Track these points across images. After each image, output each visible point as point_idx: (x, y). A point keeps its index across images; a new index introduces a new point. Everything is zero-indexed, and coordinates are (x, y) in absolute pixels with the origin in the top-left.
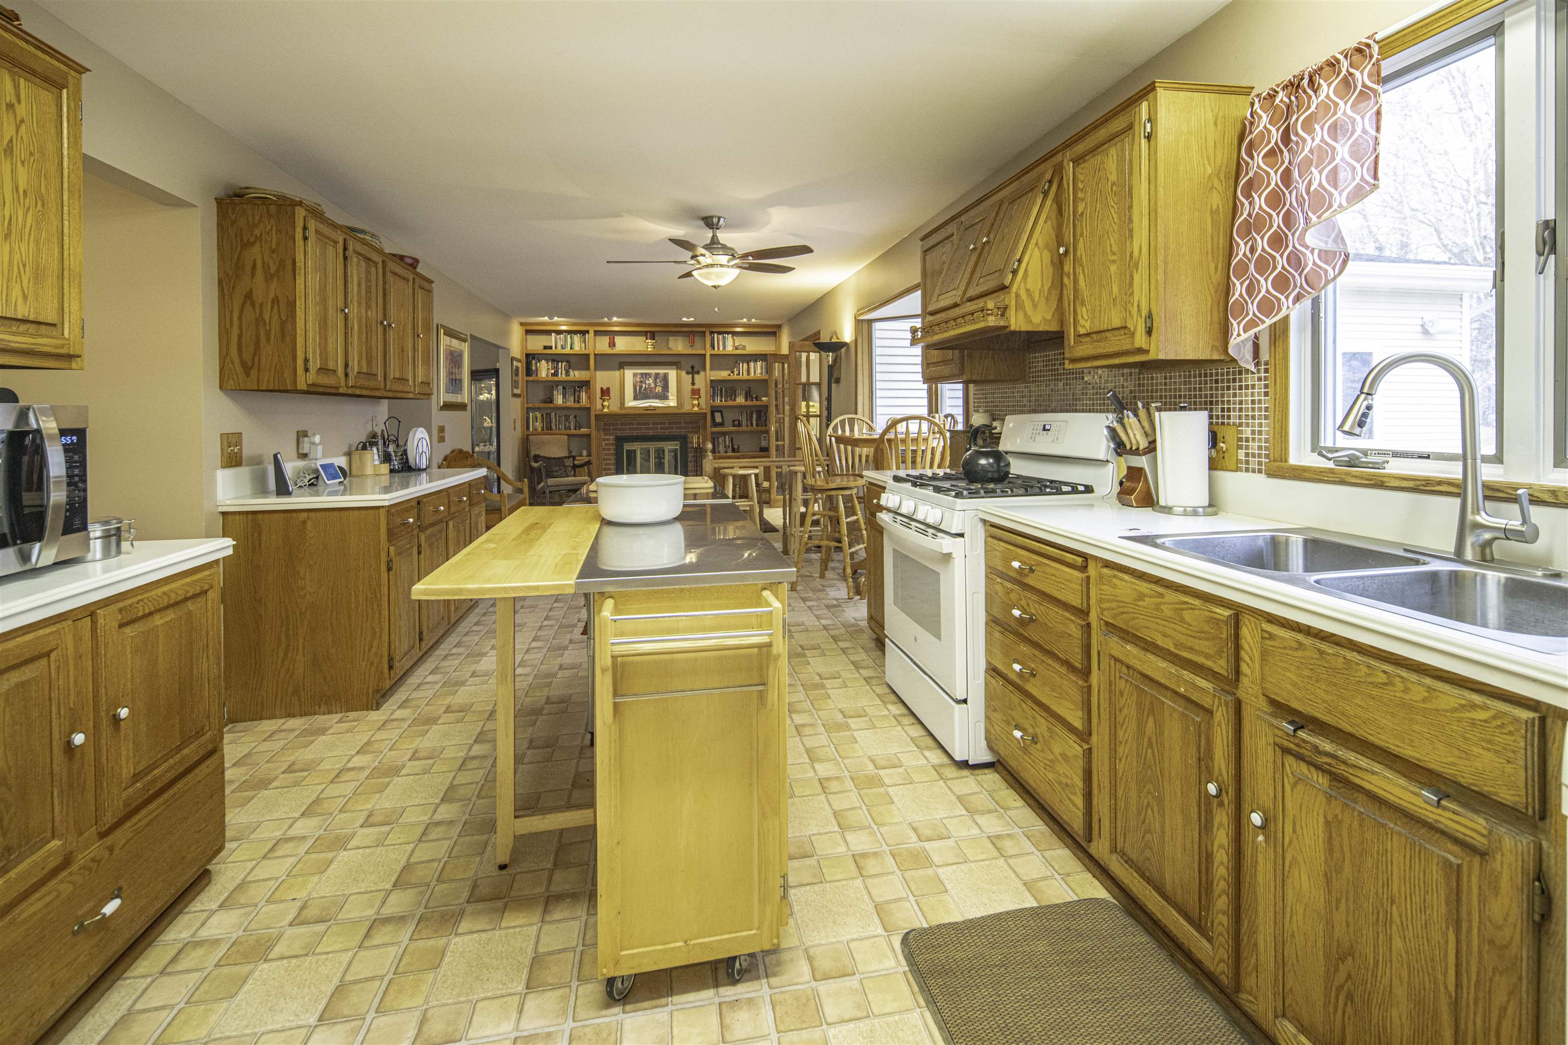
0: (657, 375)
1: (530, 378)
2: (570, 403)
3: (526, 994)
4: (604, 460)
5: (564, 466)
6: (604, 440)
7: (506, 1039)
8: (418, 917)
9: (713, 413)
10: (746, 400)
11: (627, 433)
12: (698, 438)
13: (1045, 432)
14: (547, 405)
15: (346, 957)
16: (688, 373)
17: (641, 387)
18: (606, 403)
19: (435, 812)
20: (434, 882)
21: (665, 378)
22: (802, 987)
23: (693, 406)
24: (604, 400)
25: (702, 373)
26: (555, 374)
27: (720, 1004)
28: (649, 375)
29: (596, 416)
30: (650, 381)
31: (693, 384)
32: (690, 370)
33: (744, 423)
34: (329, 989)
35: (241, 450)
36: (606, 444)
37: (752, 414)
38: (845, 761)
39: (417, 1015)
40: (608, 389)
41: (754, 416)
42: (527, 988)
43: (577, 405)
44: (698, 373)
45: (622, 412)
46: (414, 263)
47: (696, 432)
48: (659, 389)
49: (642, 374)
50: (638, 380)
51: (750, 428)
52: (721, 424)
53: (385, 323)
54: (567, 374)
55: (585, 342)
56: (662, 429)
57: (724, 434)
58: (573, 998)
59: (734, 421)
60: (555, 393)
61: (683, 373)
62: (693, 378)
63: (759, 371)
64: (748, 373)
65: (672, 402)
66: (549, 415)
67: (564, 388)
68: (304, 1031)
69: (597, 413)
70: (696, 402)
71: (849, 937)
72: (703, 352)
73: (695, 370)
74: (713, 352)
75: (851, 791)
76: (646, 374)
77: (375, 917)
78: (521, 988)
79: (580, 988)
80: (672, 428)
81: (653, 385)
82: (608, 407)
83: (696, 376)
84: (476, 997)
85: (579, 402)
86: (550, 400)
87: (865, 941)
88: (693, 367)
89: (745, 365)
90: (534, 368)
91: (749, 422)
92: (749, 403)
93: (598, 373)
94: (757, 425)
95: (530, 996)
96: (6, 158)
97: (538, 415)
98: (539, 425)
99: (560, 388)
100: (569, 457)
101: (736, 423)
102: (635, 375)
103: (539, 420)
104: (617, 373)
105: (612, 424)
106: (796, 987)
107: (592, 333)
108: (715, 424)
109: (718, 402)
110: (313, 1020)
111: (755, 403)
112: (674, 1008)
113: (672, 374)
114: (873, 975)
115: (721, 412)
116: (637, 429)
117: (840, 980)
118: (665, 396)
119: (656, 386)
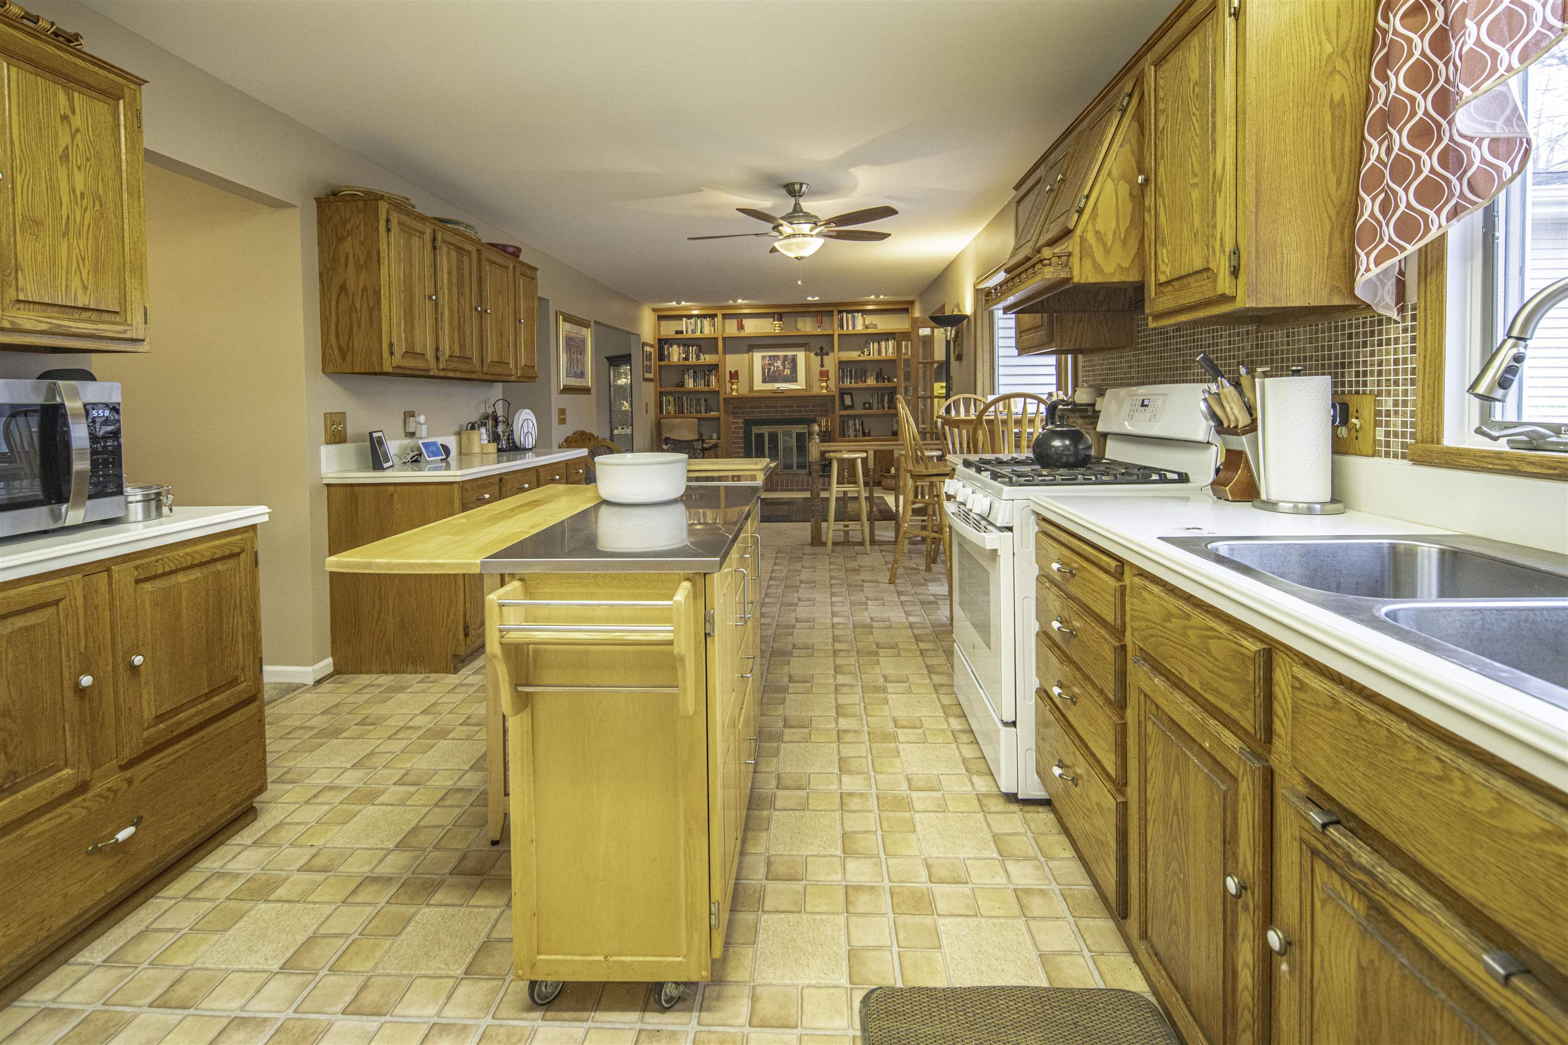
0: (785, 357)
1: (663, 363)
2: (701, 387)
3: (462, 979)
4: (733, 443)
5: (694, 449)
6: (733, 423)
7: (425, 1023)
8: (402, 881)
9: (842, 395)
10: (877, 381)
11: (756, 416)
12: (827, 421)
13: (1143, 408)
14: (678, 389)
15: (328, 910)
16: (816, 354)
17: (769, 370)
18: (734, 387)
19: (461, 778)
20: (431, 848)
21: (794, 360)
22: (733, 1030)
23: (822, 388)
24: (732, 383)
25: (831, 354)
26: (686, 359)
27: (640, 1031)
28: (777, 357)
29: (724, 399)
30: (779, 363)
31: (822, 366)
32: (819, 351)
33: (875, 405)
34: (301, 938)
35: (345, 428)
36: (735, 428)
37: (883, 395)
38: (877, 777)
39: (361, 979)
40: (737, 372)
41: (886, 398)
42: (466, 973)
43: (706, 389)
44: (827, 354)
45: (752, 395)
46: (515, 253)
47: (826, 416)
48: (787, 372)
49: (770, 357)
50: (767, 362)
51: (880, 411)
52: (851, 407)
53: (479, 309)
54: (698, 358)
55: (714, 325)
56: (790, 412)
57: (854, 417)
58: (502, 993)
59: (864, 404)
60: (686, 377)
61: (812, 354)
62: (822, 359)
63: (890, 351)
64: (880, 353)
65: (799, 386)
66: (680, 399)
67: (695, 372)
68: (265, 975)
69: (725, 396)
70: (824, 384)
71: (806, 982)
72: (830, 332)
73: (824, 351)
74: (842, 332)
75: (871, 811)
76: (775, 357)
77: (369, 874)
78: (459, 972)
79: (512, 984)
80: (801, 411)
81: (781, 368)
82: (737, 391)
83: (825, 357)
84: (418, 972)
85: (708, 385)
86: (682, 384)
87: (822, 991)
88: (821, 349)
89: (876, 345)
90: (666, 353)
91: (880, 405)
92: (881, 385)
93: (727, 356)
94: (889, 408)
95: (465, 982)
96: (61, 164)
97: (671, 399)
98: (671, 408)
99: (691, 372)
100: (697, 440)
101: (867, 405)
102: (763, 358)
103: (672, 404)
104: (746, 356)
105: (740, 408)
106: (727, 1029)
107: (720, 317)
108: (844, 407)
109: (847, 383)
110: (275, 967)
111: (886, 384)
112: (593, 1025)
113: (801, 356)
114: (816, 1032)
115: (851, 394)
116: (765, 412)
117: (777, 1030)
118: (793, 379)
119: (784, 368)
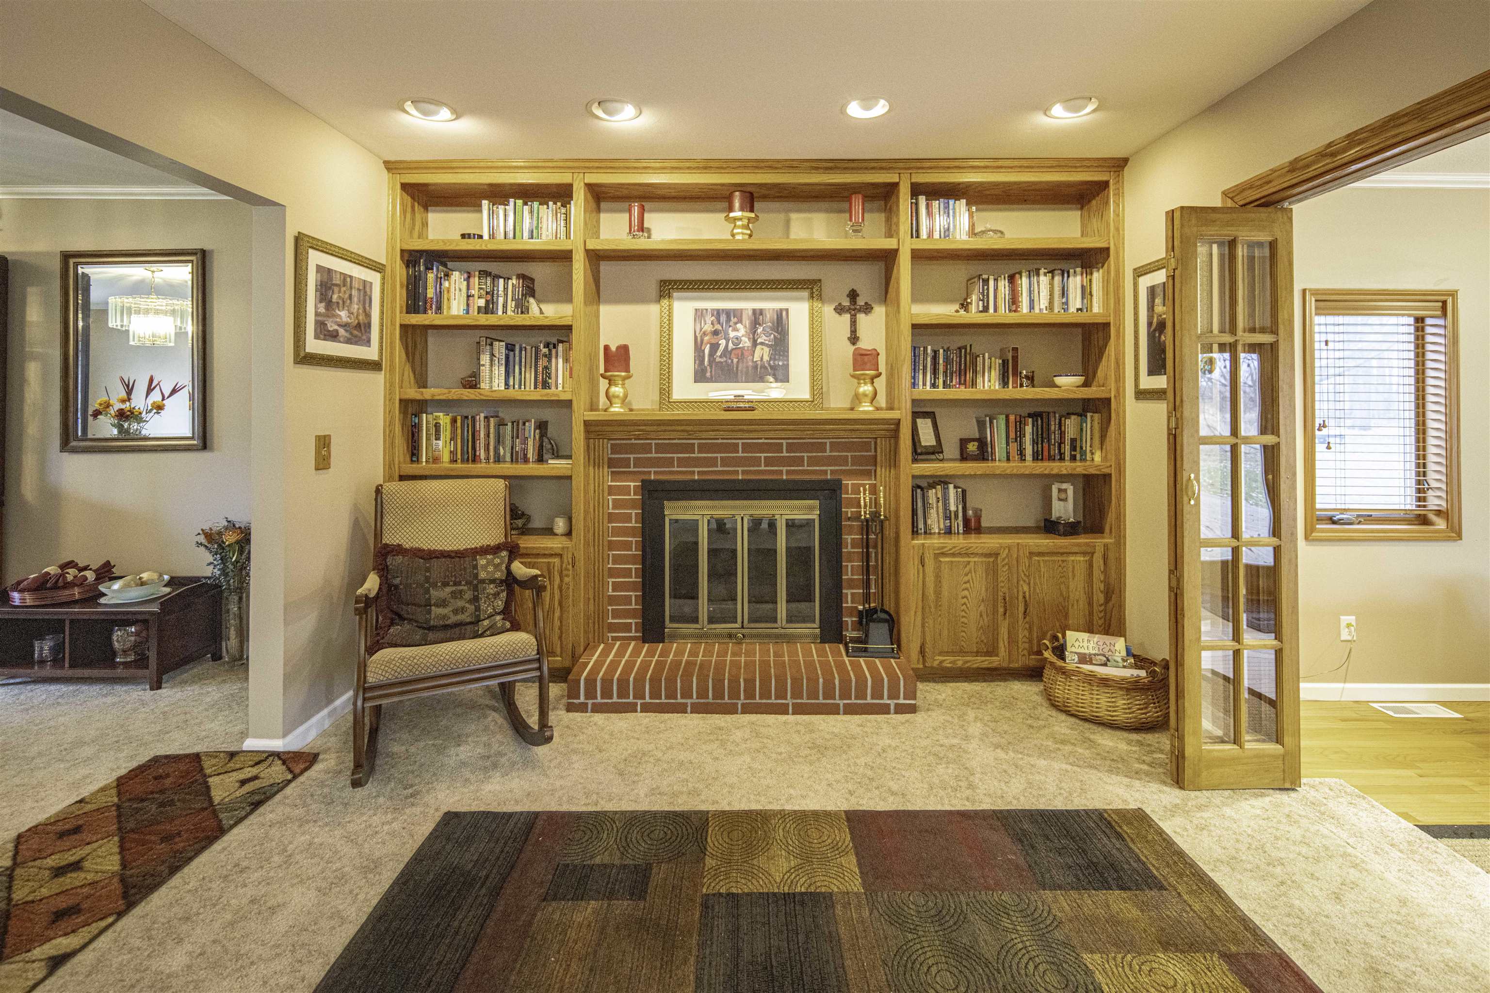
0: (757, 315)
1: (416, 319)
2: (529, 391)
4: (611, 546)
6: (611, 490)
9: (916, 415)
10: (1005, 383)
11: (676, 473)
12: (874, 490)
14: (468, 394)
16: (840, 310)
17: (714, 347)
18: (617, 390)
21: (780, 325)
23: (857, 398)
24: (611, 382)
25: (879, 311)
26: (488, 309)
28: (737, 314)
29: (588, 425)
30: (741, 331)
31: (854, 339)
32: (846, 303)
33: (1000, 448)
36: (617, 504)
37: (1020, 424)
40: (624, 350)
41: (1029, 429)
43: (539, 394)
44: (867, 309)
45: (667, 415)
47: (867, 474)
48: (762, 354)
49: (718, 313)
50: (708, 328)
51: (1015, 466)
52: (935, 452)
54: (522, 308)
55: (567, 220)
56: (769, 462)
57: (942, 481)
59: (969, 443)
60: (485, 359)
61: (828, 310)
62: (853, 323)
63: (1044, 303)
64: (1014, 304)
66: (469, 421)
67: (510, 348)
69: (592, 416)
70: (866, 388)
72: (889, 244)
73: (861, 302)
74: (918, 245)
76: (728, 313)
80: (799, 461)
81: (746, 343)
82: (624, 400)
83: (861, 317)
85: (546, 385)
86: (472, 382)
88: (853, 295)
89: (1004, 286)
90: (430, 293)
91: (1014, 447)
92: (1013, 392)
93: (606, 311)
94: (1036, 457)
97: (444, 420)
98: (443, 446)
99: (500, 348)
101: (972, 447)
102: (699, 314)
103: (446, 434)
104: (654, 309)
105: (632, 449)
107: (579, 196)
108: (919, 453)
109: (925, 390)
111: (1027, 392)
113: (799, 312)
115: (931, 415)
116: (697, 462)
118: (781, 374)
119: (755, 344)
